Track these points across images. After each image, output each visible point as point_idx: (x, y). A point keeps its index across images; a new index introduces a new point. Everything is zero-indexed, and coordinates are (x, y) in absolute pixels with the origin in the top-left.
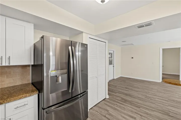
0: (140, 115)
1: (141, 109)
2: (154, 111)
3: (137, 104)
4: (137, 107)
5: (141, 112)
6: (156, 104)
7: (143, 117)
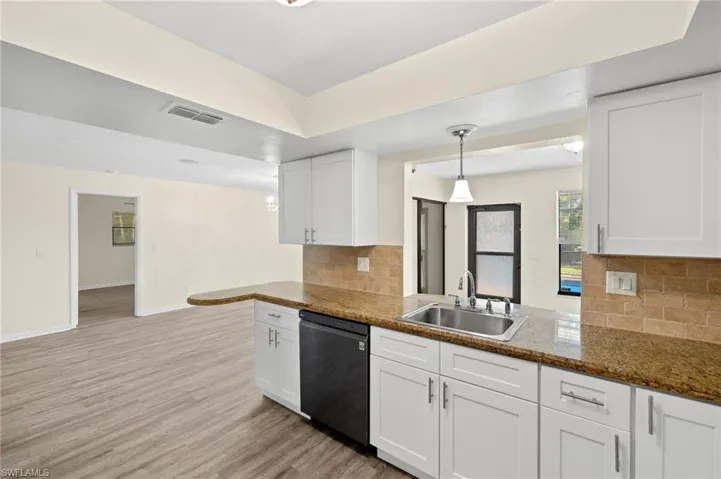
0: (142, 467)
1: (119, 448)
2: (159, 421)
3: (81, 449)
4: (100, 456)
5: (133, 458)
6: (141, 398)
7: (155, 465)
